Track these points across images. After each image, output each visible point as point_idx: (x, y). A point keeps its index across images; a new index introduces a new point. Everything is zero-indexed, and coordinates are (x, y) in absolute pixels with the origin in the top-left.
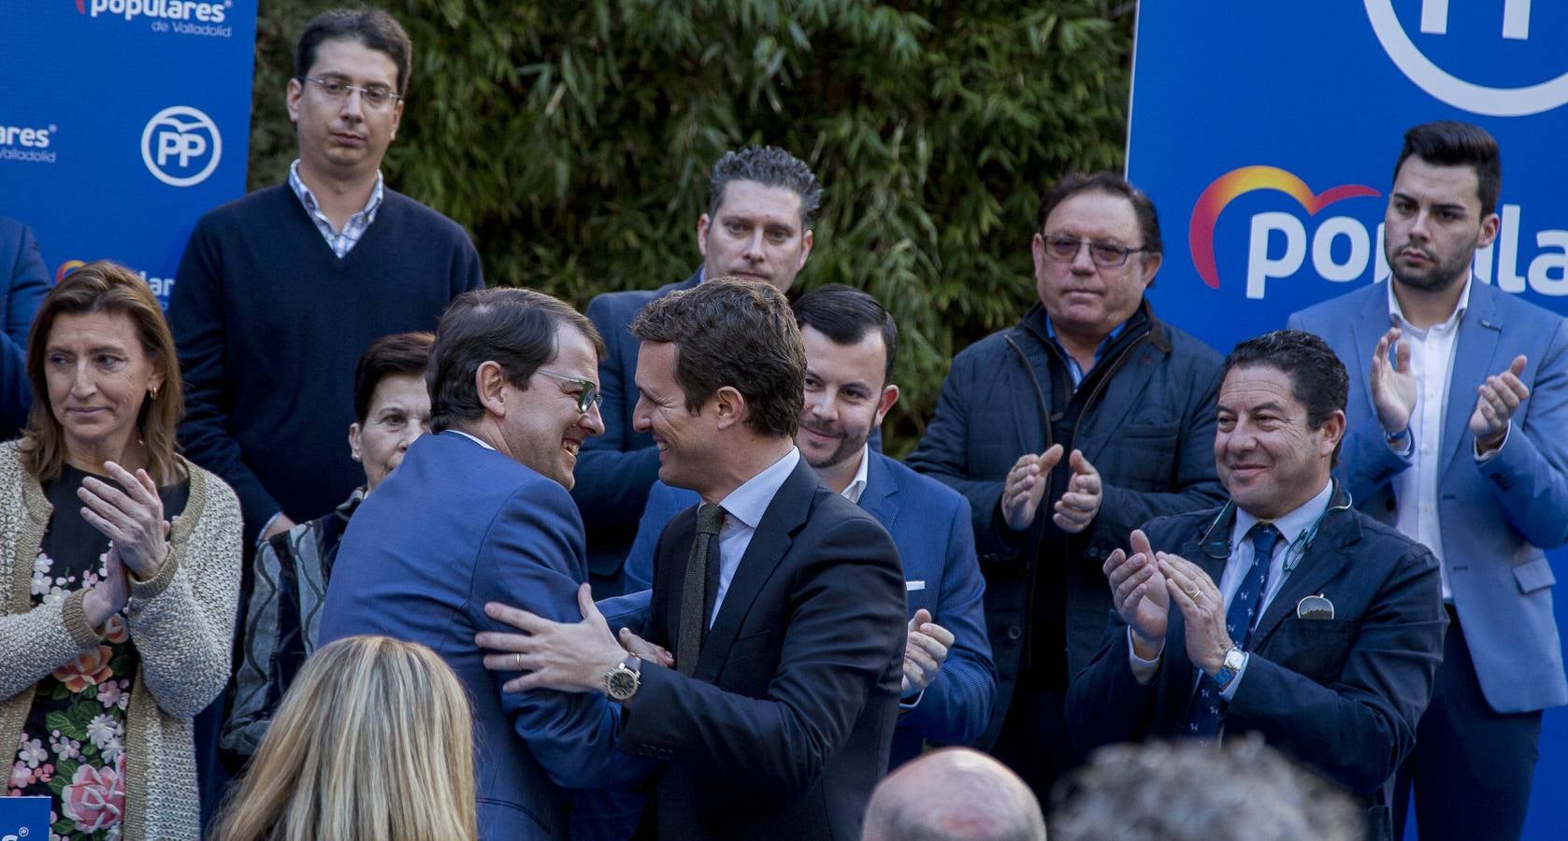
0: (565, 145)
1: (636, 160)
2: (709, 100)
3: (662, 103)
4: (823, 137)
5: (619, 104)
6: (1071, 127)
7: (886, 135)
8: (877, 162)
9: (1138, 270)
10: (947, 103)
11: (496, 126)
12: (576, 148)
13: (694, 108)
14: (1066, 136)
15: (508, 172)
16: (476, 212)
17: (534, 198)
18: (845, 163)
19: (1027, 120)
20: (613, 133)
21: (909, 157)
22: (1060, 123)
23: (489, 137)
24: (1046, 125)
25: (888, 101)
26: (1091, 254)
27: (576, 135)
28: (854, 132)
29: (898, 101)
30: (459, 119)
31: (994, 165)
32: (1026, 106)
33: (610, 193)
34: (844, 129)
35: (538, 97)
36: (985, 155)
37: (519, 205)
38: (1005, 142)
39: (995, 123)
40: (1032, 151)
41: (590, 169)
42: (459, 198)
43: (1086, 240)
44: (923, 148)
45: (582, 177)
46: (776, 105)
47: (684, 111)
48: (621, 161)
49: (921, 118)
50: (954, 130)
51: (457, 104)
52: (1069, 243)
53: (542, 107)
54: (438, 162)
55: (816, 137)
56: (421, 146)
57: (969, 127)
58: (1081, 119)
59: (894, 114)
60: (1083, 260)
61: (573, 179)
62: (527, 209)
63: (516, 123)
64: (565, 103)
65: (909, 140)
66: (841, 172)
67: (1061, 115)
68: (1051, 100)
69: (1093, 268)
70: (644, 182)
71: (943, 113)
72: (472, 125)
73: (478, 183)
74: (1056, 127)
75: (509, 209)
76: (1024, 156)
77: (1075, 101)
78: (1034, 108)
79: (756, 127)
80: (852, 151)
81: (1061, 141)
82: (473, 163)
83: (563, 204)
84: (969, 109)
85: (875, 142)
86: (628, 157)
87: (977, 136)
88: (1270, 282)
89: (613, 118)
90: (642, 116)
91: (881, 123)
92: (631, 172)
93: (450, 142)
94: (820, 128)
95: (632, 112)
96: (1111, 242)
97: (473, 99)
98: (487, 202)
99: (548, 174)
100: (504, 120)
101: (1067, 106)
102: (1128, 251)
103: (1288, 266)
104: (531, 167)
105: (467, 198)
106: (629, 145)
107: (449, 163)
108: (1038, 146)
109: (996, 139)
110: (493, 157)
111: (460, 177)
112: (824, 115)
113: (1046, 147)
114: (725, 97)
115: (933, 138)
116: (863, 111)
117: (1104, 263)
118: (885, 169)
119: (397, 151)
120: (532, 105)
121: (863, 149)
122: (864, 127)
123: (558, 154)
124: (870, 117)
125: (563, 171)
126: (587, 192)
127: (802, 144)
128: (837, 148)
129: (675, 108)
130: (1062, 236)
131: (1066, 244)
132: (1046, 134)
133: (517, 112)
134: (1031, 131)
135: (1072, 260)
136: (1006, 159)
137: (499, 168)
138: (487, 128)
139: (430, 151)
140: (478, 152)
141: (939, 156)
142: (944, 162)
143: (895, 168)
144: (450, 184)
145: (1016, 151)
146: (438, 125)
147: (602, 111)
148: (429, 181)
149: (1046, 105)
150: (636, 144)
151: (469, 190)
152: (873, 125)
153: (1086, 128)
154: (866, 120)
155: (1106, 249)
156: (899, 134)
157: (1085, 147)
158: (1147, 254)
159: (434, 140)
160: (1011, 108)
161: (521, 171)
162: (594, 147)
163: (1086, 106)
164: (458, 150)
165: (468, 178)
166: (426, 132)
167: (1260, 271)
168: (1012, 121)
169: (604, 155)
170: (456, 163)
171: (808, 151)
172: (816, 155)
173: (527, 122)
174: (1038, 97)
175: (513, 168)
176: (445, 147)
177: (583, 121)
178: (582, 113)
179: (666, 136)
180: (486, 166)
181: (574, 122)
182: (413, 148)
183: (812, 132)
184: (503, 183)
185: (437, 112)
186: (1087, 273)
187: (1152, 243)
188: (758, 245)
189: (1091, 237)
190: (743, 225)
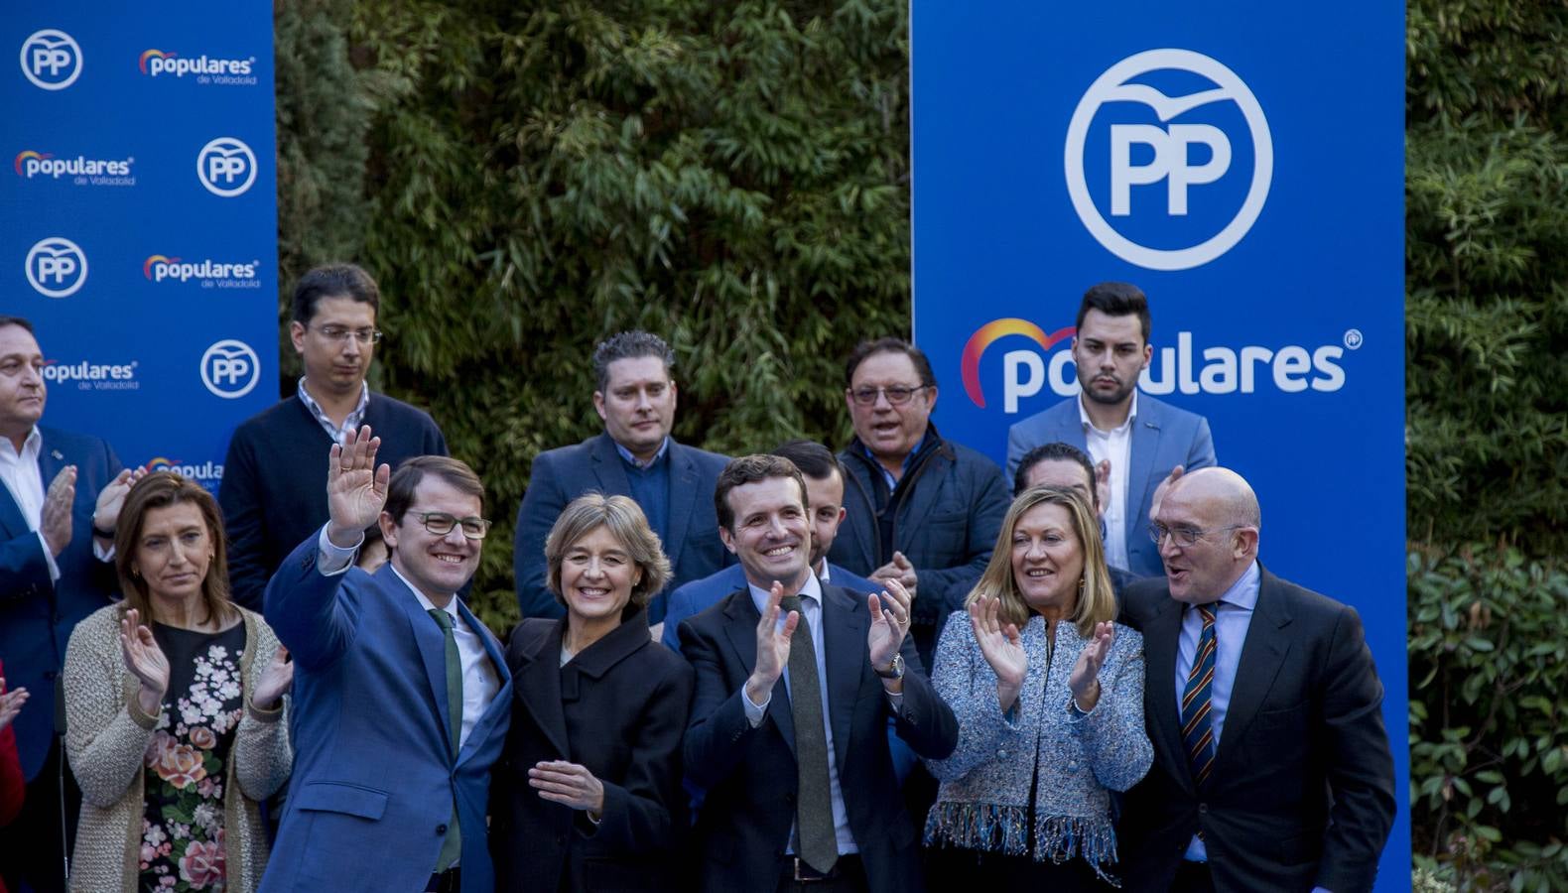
0: (516, 305)
1: (567, 311)
2: (617, 264)
3: (585, 271)
4: (700, 285)
5: (552, 272)
6: (875, 264)
7: (745, 278)
8: (740, 299)
9: (922, 401)
10: (786, 253)
11: (464, 295)
12: (524, 307)
13: (607, 274)
14: (873, 271)
15: (476, 327)
16: (455, 357)
17: (497, 344)
18: (717, 301)
19: (844, 262)
20: (549, 293)
21: (763, 293)
22: (867, 261)
23: (461, 303)
24: (858, 264)
25: (743, 255)
26: (887, 397)
27: (524, 296)
28: (722, 278)
29: (752, 255)
30: (439, 293)
31: (823, 295)
32: (843, 252)
33: (551, 335)
34: (715, 277)
35: (494, 272)
36: (816, 289)
37: (487, 351)
38: (829, 278)
39: (822, 265)
40: (850, 284)
41: (536, 320)
42: (442, 350)
43: (881, 388)
44: (772, 286)
45: (530, 327)
46: (667, 263)
47: (602, 273)
48: (557, 313)
49: (769, 264)
50: (793, 272)
51: (437, 282)
52: (870, 392)
53: (499, 280)
54: (427, 325)
55: (696, 284)
56: (413, 313)
57: (803, 270)
58: (882, 258)
59: (749, 264)
60: (882, 402)
61: (526, 332)
62: (492, 353)
63: (479, 292)
64: (514, 279)
65: (762, 282)
66: (716, 308)
67: (868, 256)
68: (860, 246)
69: (890, 407)
70: (575, 325)
71: (784, 260)
72: (449, 296)
73: (454, 336)
74: (865, 265)
75: (479, 353)
76: (844, 286)
77: (877, 245)
78: (850, 253)
79: (652, 280)
80: (722, 292)
81: (870, 274)
82: (450, 322)
83: (518, 347)
84: (802, 257)
85: (738, 285)
86: (562, 309)
87: (810, 275)
88: (1021, 400)
89: (549, 283)
90: (569, 280)
91: (741, 271)
92: (565, 319)
93: (433, 309)
94: (698, 278)
95: (562, 276)
96: (901, 387)
97: (447, 277)
98: (462, 349)
99: (506, 327)
100: (470, 290)
101: (872, 249)
102: (912, 390)
103: (1032, 388)
104: (494, 325)
105: (448, 349)
106: (562, 301)
107: (433, 323)
108: (853, 279)
109: (823, 276)
110: (465, 317)
111: (441, 332)
112: (700, 269)
113: (859, 280)
114: (629, 262)
115: (779, 279)
116: (728, 264)
117: (896, 401)
118: (746, 304)
119: (395, 319)
120: (490, 279)
121: (729, 290)
122: (729, 275)
123: (512, 311)
124: (734, 267)
125: (517, 324)
126: (533, 334)
127: (685, 288)
128: (711, 291)
129: (594, 273)
130: (864, 388)
131: (868, 393)
132: (858, 270)
133: (480, 284)
134: (847, 270)
135: (874, 404)
136: (831, 290)
137: (469, 326)
138: (460, 298)
139: (419, 317)
140: (453, 315)
141: (784, 291)
142: (787, 295)
143: (752, 303)
144: (435, 339)
145: (838, 284)
146: (423, 300)
147: (541, 279)
148: (420, 338)
149: (856, 250)
150: (566, 300)
151: (448, 341)
152: (735, 273)
153: (886, 264)
154: (730, 270)
155: (896, 391)
156: (754, 278)
157: (887, 277)
158: (927, 389)
159: (421, 309)
160: (832, 254)
161: (486, 325)
162: (537, 303)
163: (885, 248)
164: (439, 316)
165: (447, 333)
166: (415, 304)
167: (1013, 393)
168: (833, 264)
169: (544, 309)
170: (438, 323)
171: (691, 295)
172: (696, 298)
173: (489, 293)
174: (850, 245)
175: (480, 324)
176: (430, 313)
177: (528, 288)
178: (526, 281)
179: (589, 291)
180: (460, 325)
181: (522, 289)
182: (407, 316)
183: (691, 281)
184: (473, 336)
185: (423, 289)
186: (887, 412)
187: (928, 378)
188: (646, 401)
189: (885, 385)
190: (630, 391)
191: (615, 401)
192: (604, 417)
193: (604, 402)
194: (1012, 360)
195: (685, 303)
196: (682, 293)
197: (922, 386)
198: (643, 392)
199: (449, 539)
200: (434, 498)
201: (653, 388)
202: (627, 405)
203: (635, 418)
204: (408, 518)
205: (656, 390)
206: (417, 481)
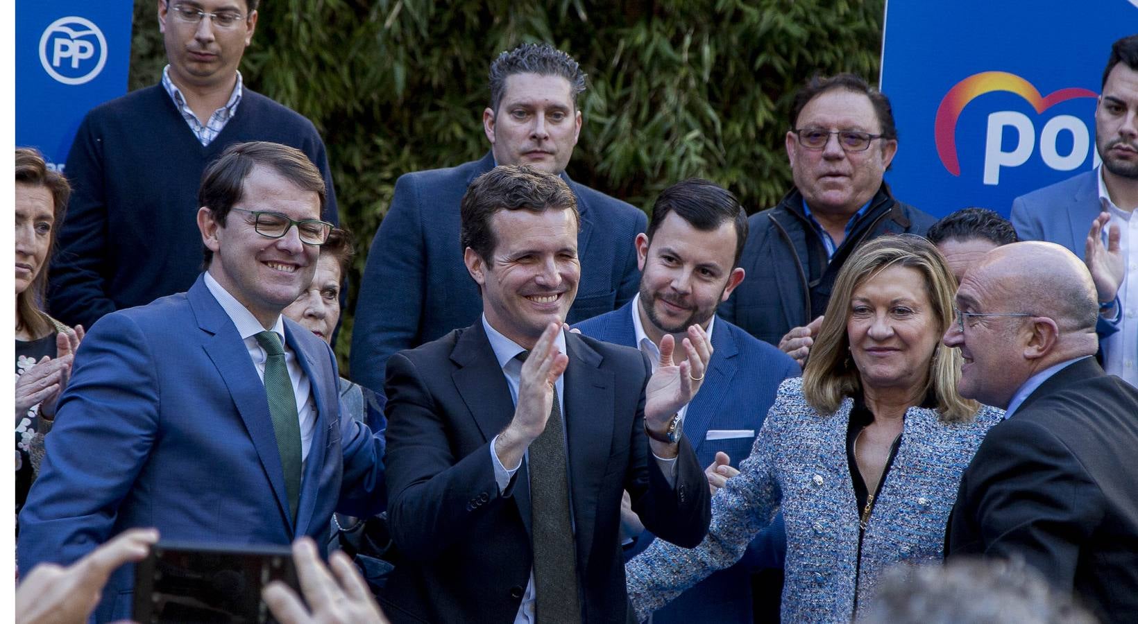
0: (401, 50)
1: (462, 64)
2: (526, 12)
3: (486, 17)
4: (622, 44)
5: (448, 16)
6: (834, 36)
7: (676, 43)
8: (668, 66)
9: (878, 153)
10: (729, 15)
11: (342, 34)
12: (412, 54)
13: (513, 21)
14: (830, 46)
15: (352, 75)
16: (324, 107)
17: (374, 96)
18: (641, 67)
19: (796, 30)
20: (442, 40)
21: (697, 61)
22: (825, 34)
23: (336, 43)
24: (813, 35)
25: (678, 14)
26: (840, 141)
27: (412, 43)
28: (649, 40)
29: (686, 14)
30: (310, 29)
31: (768, 69)
32: (796, 19)
33: (440, 92)
34: (641, 38)
35: (379, 10)
36: (761, 60)
37: (362, 102)
38: (777, 49)
39: (769, 33)
40: (801, 58)
41: (423, 71)
42: (311, 95)
43: (835, 130)
44: (707, 52)
45: (417, 78)
46: (583, 15)
47: (506, 22)
48: (449, 64)
49: (707, 28)
50: (734, 39)
51: (309, 16)
52: (820, 134)
53: (383, 19)
54: (293, 65)
55: (616, 45)
56: (278, 51)
57: (747, 37)
58: (843, 30)
59: (683, 24)
60: (834, 147)
61: (408, 81)
62: (368, 107)
63: (360, 32)
64: (401, 16)
65: (695, 48)
66: (638, 74)
67: (825, 26)
68: (818, 14)
69: (842, 154)
70: (469, 82)
71: (725, 25)
72: (321, 33)
73: (326, 82)
74: (821, 37)
75: (354, 105)
76: (794, 61)
77: (838, 15)
78: (805, 21)
79: (565, 36)
80: (647, 56)
81: (826, 48)
82: (322, 65)
83: (400, 100)
84: (747, 21)
85: (667, 49)
86: (455, 61)
87: (753, 44)
88: (1004, 170)
89: (444, 28)
90: (468, 26)
91: (672, 33)
92: (457, 74)
93: (303, 48)
94: (620, 36)
95: (459, 22)
96: (856, 131)
97: (323, 11)
98: (334, 99)
99: (388, 76)
100: (349, 29)
101: (831, 19)
102: (872, 137)
103: (1018, 157)
104: (373, 71)
105: (317, 96)
106: (457, 51)
107: (301, 65)
108: (807, 53)
109: (770, 47)
110: (340, 62)
111: (311, 78)
112: (624, 26)
113: (813, 54)
114: (540, 10)
115: (717, 46)
116: (656, 23)
117: (850, 149)
118: (675, 73)
119: (256, 56)
120: (373, 17)
121: (656, 54)
122: (657, 36)
123: (396, 58)
124: (663, 28)
125: (400, 73)
126: (419, 89)
127: (604, 50)
128: (634, 54)
129: (497, 20)
130: (813, 128)
131: (817, 135)
132: (813, 43)
133: (361, 23)
134: (800, 40)
135: (824, 148)
136: (778, 64)
137: (345, 71)
138: (334, 37)
139: (286, 56)
140: (326, 56)
141: (721, 61)
142: (726, 68)
143: (683, 72)
144: (302, 83)
145: (787, 57)
146: (292, 35)
147: (433, 22)
148: (285, 80)
149: (813, 18)
150: (462, 50)
151: (319, 89)
152: (665, 35)
153: (847, 37)
154: (658, 30)
155: (851, 136)
156: (688, 41)
157: (846, 54)
158: (886, 141)
159: (289, 46)
160: (783, 21)
161: (364, 72)
162: (427, 52)
163: (847, 19)
164: (310, 55)
165: (318, 78)
166: (283, 40)
167: (995, 162)
168: (784, 32)
169: (435, 60)
170: (308, 65)
171: (610, 57)
172: (616, 61)
173: (371, 33)
174: (806, 13)
175: (356, 70)
176: (300, 52)
177: (417, 32)
178: (416, 26)
179: (489, 44)
180: (333, 69)
181: (409, 32)
182: (271, 53)
183: (611, 42)
184: (348, 84)
185: (291, 22)
186: (837, 158)
187: (889, 131)
188: (542, 126)
189: (839, 127)
190: (526, 111)
191: (507, 120)
192: (493, 139)
193: (493, 122)
194: (997, 122)
195: (602, 66)
196: (599, 53)
197: (882, 136)
198: (541, 115)
199: (282, 245)
200: (266, 193)
201: (554, 113)
202: (521, 128)
203: (527, 144)
204: (232, 217)
205: (558, 116)
206: (245, 172)
